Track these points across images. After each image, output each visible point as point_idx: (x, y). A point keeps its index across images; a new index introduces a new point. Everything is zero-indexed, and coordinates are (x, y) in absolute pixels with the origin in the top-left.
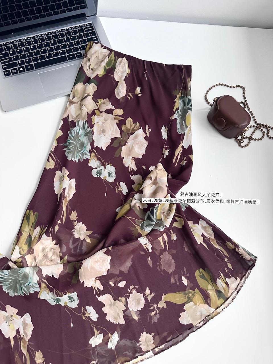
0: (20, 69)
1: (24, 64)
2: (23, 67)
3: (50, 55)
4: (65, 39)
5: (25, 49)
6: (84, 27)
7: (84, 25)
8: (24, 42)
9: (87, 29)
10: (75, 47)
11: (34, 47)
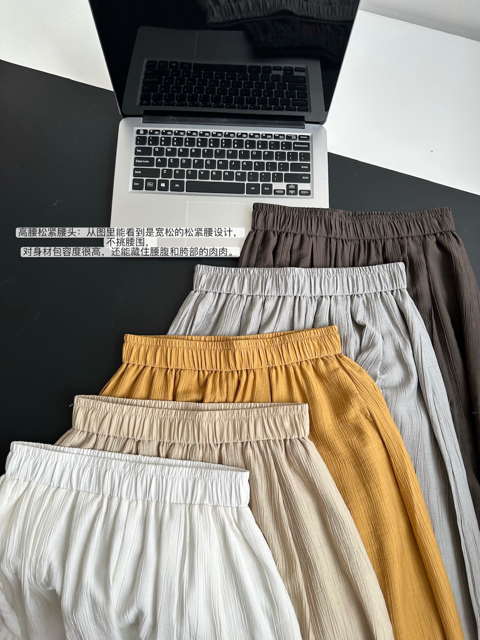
0: (162, 184)
1: (170, 177)
2: (166, 182)
3: (219, 173)
4: (254, 153)
5: (181, 150)
6: (295, 140)
7: (296, 136)
8: (184, 137)
9: (297, 146)
10: (265, 171)
11: (198, 151)
